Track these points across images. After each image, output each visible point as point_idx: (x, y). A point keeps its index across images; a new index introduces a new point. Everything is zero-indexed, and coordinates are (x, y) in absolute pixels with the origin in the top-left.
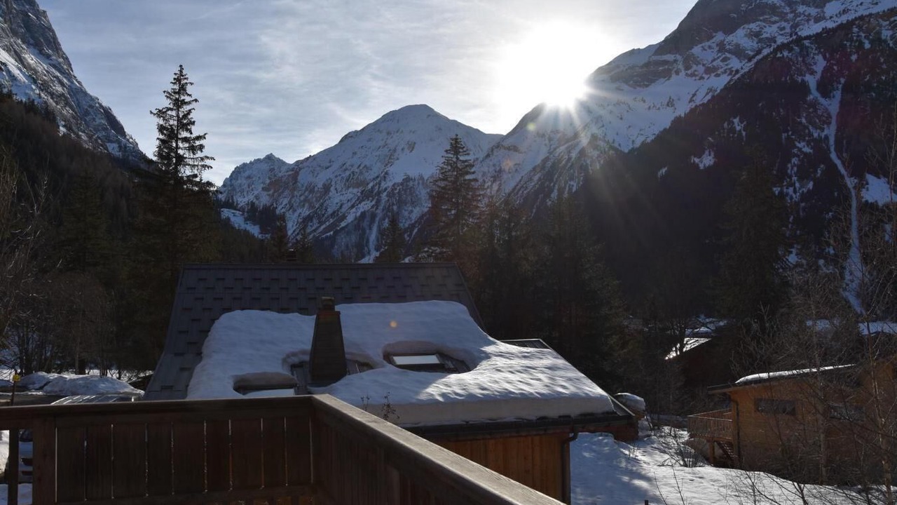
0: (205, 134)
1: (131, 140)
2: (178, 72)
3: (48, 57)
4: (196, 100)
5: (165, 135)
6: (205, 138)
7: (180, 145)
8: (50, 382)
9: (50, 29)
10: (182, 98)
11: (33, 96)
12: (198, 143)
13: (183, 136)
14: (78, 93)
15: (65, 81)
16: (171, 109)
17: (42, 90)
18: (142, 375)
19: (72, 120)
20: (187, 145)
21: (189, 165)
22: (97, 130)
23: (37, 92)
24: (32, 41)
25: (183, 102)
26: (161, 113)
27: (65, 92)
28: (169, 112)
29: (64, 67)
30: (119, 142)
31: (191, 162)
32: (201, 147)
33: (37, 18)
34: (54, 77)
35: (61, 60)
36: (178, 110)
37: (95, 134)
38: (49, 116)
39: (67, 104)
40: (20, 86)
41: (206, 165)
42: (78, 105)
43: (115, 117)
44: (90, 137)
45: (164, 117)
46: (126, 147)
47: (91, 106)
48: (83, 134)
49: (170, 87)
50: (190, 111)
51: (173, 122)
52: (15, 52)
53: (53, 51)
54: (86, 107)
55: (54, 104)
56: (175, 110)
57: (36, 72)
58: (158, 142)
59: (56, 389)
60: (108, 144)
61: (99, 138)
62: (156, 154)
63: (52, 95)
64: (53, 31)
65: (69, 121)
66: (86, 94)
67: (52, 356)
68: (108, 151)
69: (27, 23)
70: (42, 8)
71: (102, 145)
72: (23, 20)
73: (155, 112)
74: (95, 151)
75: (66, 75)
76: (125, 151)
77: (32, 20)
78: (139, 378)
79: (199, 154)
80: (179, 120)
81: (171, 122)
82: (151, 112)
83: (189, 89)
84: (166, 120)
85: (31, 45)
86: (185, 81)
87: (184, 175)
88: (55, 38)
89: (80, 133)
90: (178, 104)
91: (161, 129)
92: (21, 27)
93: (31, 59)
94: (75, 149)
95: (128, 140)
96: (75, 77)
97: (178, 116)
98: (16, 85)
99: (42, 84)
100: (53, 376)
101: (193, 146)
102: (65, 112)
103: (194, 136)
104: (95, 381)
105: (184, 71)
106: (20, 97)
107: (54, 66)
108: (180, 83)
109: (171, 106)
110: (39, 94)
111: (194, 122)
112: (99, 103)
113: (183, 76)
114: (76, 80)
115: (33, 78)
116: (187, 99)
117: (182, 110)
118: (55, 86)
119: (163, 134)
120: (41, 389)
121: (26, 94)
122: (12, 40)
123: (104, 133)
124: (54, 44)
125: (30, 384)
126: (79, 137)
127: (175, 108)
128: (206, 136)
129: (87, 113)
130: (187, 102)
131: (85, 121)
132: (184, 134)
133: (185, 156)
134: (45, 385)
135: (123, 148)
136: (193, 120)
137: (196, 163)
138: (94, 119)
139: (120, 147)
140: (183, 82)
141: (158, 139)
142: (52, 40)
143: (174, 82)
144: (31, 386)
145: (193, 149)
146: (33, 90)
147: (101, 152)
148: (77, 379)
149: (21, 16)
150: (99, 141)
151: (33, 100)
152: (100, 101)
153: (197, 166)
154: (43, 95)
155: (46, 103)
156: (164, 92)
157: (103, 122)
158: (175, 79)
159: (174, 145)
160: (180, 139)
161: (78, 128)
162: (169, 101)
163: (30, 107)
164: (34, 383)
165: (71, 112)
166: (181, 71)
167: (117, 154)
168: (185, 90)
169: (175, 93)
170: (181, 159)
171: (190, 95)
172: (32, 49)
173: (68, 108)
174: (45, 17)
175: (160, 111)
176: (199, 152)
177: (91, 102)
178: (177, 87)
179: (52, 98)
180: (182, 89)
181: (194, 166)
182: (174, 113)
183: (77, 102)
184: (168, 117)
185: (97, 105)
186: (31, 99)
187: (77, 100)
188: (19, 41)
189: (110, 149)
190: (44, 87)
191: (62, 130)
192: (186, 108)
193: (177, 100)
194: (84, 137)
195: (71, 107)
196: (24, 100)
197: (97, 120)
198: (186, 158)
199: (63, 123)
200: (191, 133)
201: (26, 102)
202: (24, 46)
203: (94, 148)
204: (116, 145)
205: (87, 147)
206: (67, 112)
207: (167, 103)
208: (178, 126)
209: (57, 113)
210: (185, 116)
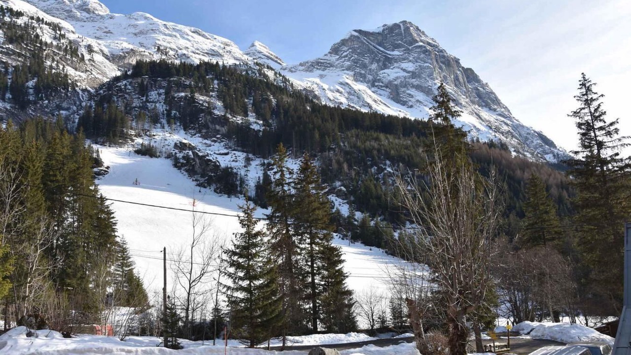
0: (617, 119)
1: (560, 149)
2: (582, 79)
3: (495, 110)
4: (602, 95)
5: (584, 129)
6: (618, 123)
7: (598, 133)
8: (534, 329)
9: (492, 93)
10: (590, 97)
11: (492, 137)
12: (612, 128)
13: (599, 126)
14: (518, 127)
15: (509, 122)
16: (584, 108)
17: (496, 132)
18: (605, 321)
19: (518, 146)
20: (604, 132)
21: (609, 147)
22: (536, 148)
23: (493, 134)
24: (483, 104)
25: (592, 100)
26: (576, 114)
27: (510, 129)
28: (583, 111)
29: (506, 115)
30: (552, 152)
31: (610, 144)
32: (617, 131)
33: (483, 88)
34: (501, 122)
35: (503, 110)
36: (590, 108)
37: (535, 152)
38: (504, 147)
39: (513, 136)
40: (482, 134)
41: (625, 144)
42: (520, 135)
43: (546, 137)
44: (532, 154)
45: (579, 116)
46: (558, 154)
47: (528, 134)
48: (527, 153)
49: (578, 93)
50: (599, 105)
51: (588, 118)
52: (476, 113)
53: (497, 106)
54: (525, 135)
55: (505, 139)
56: (587, 108)
57: (490, 122)
58: (579, 136)
59: (539, 334)
60: (545, 156)
61: (539, 153)
62: (580, 145)
63: (502, 133)
64: (494, 93)
65: (517, 147)
66: (523, 126)
67: (533, 309)
68: (546, 160)
69: (479, 95)
70: (484, 82)
71: (541, 158)
72: (476, 93)
73: (571, 114)
74: (537, 163)
75: (508, 118)
76: (558, 158)
77: (481, 91)
78: (603, 324)
79: (615, 136)
80: (592, 114)
81: (586, 118)
82: (568, 115)
83: (594, 88)
84: (582, 118)
85: (484, 106)
86: (589, 83)
87: (607, 156)
88: (496, 98)
89: (525, 153)
90: (588, 102)
91: (579, 125)
92: (475, 97)
93: (485, 114)
94: (524, 165)
95: (559, 150)
96: (514, 118)
97: (591, 112)
98: (481, 133)
99: (495, 129)
100: (535, 324)
101: (609, 132)
102: (513, 142)
103: (608, 123)
104: (567, 328)
105: (586, 77)
106: (484, 140)
107: (500, 115)
108: (585, 87)
109: (583, 106)
110: (495, 135)
111: (605, 112)
112: (533, 130)
113: (586, 80)
114: (515, 119)
115: (489, 126)
116: (595, 97)
117: (593, 106)
118: (503, 127)
119: (581, 129)
120: (528, 333)
121: (487, 137)
122: (473, 107)
123: (541, 149)
124: (497, 101)
125: (521, 330)
126: (525, 155)
127: (586, 106)
128: (618, 121)
129: (527, 139)
130: (595, 99)
131: (527, 144)
132: (598, 124)
133: (604, 141)
134: (531, 331)
135: (556, 156)
136: (603, 111)
137: (615, 145)
138: (532, 142)
139: (554, 156)
140: (587, 85)
141: (579, 133)
142: (495, 99)
143: (580, 87)
144: (521, 332)
145: (609, 134)
146: (491, 134)
147: (542, 162)
148: (553, 326)
149: (474, 91)
150: (539, 155)
151: (492, 140)
152: (533, 129)
153: (617, 146)
154: (497, 135)
155: (500, 139)
156: (575, 97)
157: (539, 141)
158: (580, 85)
159: (593, 134)
160: (596, 129)
161: (523, 150)
162: (580, 102)
163: (491, 144)
164: (523, 330)
165: (516, 141)
166: (584, 78)
167: (554, 161)
168: (591, 91)
169: (583, 95)
170: (600, 145)
171: (596, 93)
172: (485, 109)
173: (514, 139)
174: (488, 87)
175: (575, 112)
176: (615, 135)
177: (528, 131)
178: (584, 90)
179: (503, 135)
180: (588, 89)
181: (614, 147)
182: (587, 110)
183: (518, 134)
184: (582, 115)
185: (532, 132)
186: (491, 140)
187: (519, 132)
188: (477, 106)
189: (548, 159)
190: (497, 130)
191: (514, 154)
192: (595, 104)
193: (586, 100)
194: (528, 155)
195: (516, 138)
196: (487, 141)
197: (534, 142)
198: (605, 142)
199: (513, 149)
200: (605, 122)
201: (488, 143)
202: (480, 108)
203: (537, 161)
204: (551, 155)
205: (532, 161)
206: (514, 142)
207: (579, 105)
208: (592, 120)
209: (508, 144)
210: (596, 110)
